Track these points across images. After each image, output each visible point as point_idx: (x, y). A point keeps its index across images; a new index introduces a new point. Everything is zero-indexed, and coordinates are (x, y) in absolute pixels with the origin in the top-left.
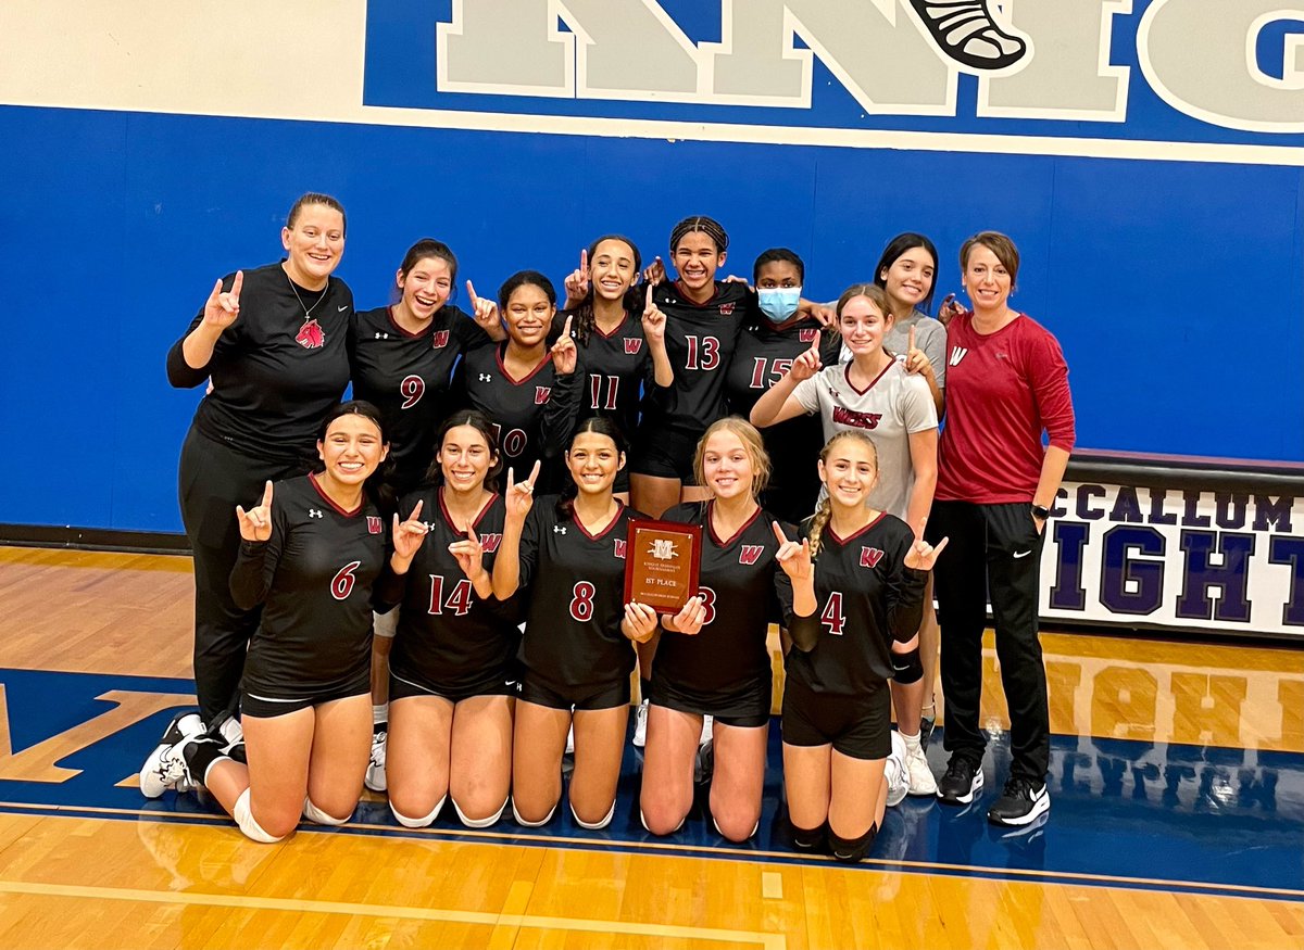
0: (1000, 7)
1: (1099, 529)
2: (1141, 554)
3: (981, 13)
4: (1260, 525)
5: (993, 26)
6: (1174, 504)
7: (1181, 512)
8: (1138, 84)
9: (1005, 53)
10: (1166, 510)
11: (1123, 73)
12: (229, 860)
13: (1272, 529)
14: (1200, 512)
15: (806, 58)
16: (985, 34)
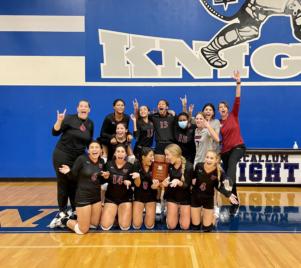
0: (221, 55)
1: (248, 164)
2: (257, 169)
3: (217, 56)
4: (282, 161)
5: (220, 59)
6: (264, 158)
7: (265, 159)
8: (251, 70)
9: (223, 64)
10: (262, 159)
11: (248, 68)
12: (74, 239)
13: (284, 162)
14: (269, 159)
15: (181, 67)
16: (218, 61)
